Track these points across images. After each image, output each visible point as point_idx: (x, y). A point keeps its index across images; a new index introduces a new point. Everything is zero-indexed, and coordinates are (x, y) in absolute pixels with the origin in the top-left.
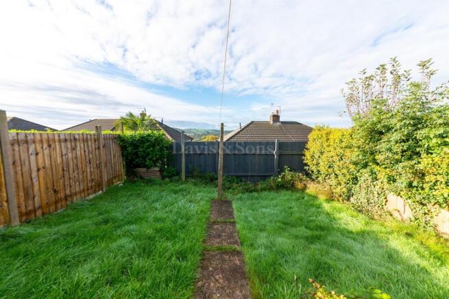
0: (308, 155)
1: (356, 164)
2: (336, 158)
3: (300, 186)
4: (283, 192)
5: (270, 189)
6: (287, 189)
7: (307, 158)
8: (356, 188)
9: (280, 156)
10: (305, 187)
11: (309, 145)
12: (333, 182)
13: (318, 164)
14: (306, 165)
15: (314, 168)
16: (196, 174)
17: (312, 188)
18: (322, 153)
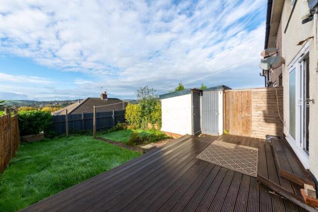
0: (126, 115)
1: (140, 116)
2: (136, 116)
3: (124, 127)
4: (119, 131)
5: (114, 131)
6: (120, 130)
7: (126, 117)
8: (141, 124)
9: (115, 117)
10: (127, 128)
11: (126, 111)
12: (135, 124)
13: (130, 118)
14: (126, 120)
15: (129, 121)
16: (74, 131)
17: (129, 127)
18: (131, 114)
